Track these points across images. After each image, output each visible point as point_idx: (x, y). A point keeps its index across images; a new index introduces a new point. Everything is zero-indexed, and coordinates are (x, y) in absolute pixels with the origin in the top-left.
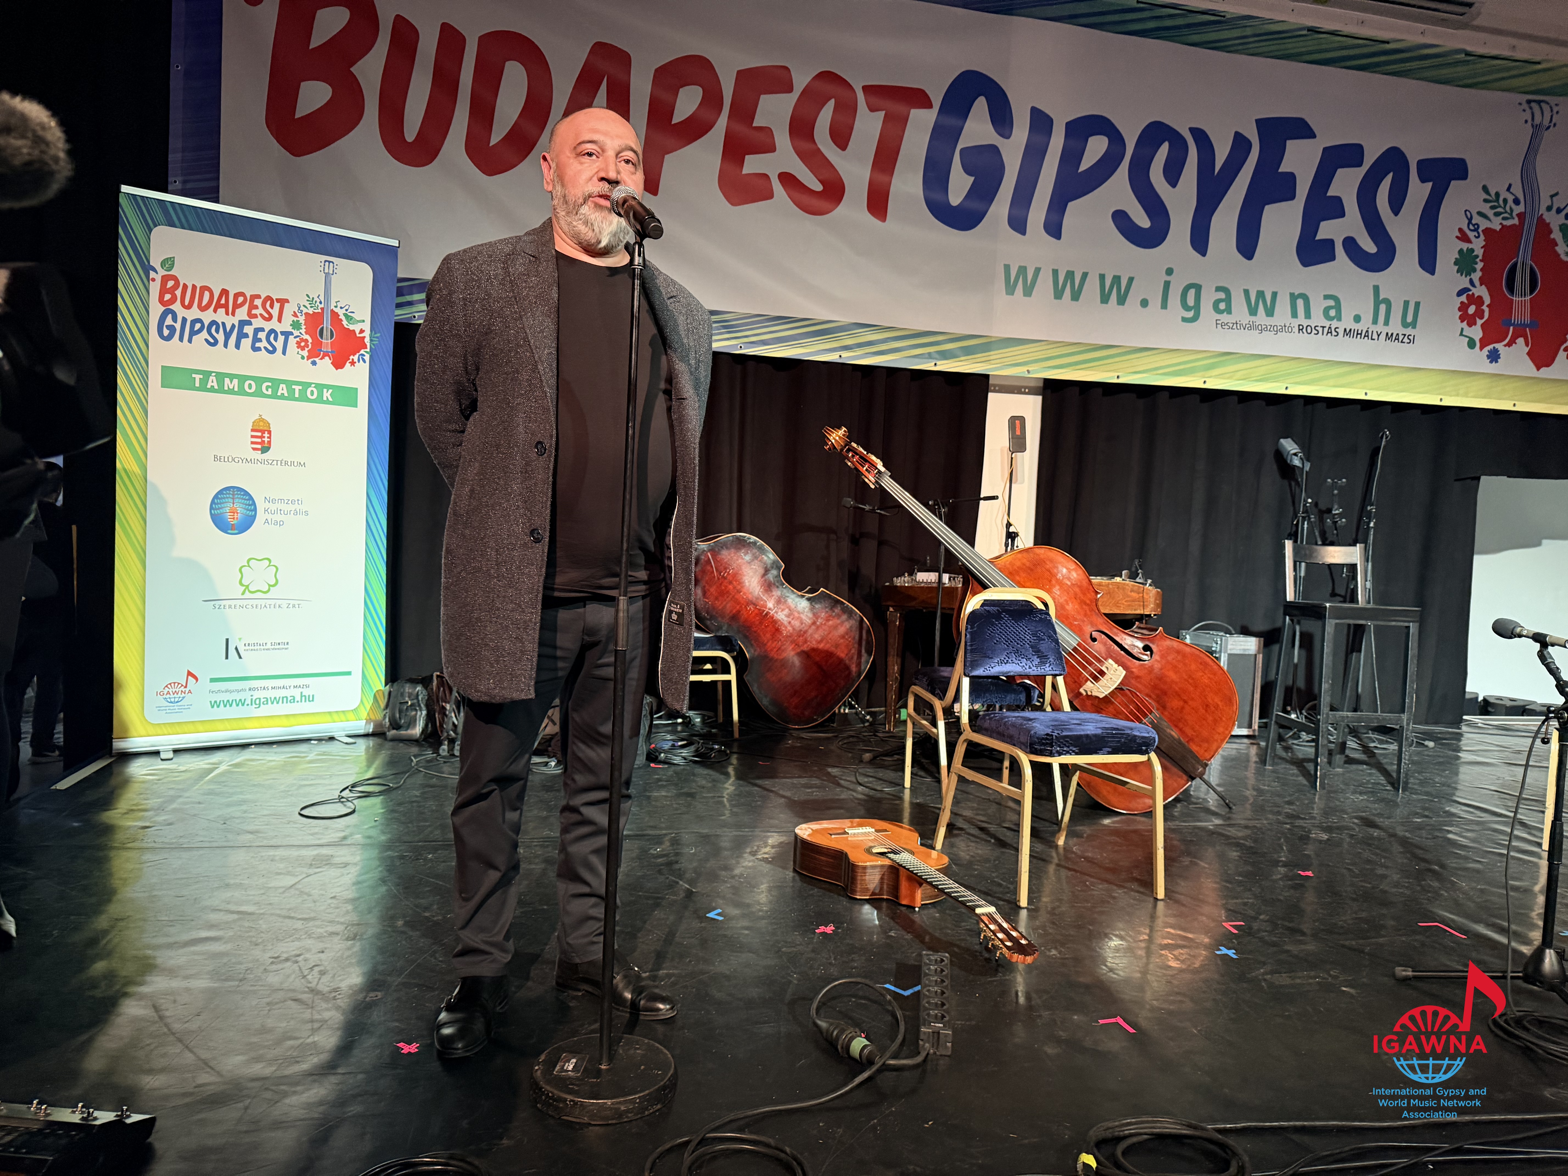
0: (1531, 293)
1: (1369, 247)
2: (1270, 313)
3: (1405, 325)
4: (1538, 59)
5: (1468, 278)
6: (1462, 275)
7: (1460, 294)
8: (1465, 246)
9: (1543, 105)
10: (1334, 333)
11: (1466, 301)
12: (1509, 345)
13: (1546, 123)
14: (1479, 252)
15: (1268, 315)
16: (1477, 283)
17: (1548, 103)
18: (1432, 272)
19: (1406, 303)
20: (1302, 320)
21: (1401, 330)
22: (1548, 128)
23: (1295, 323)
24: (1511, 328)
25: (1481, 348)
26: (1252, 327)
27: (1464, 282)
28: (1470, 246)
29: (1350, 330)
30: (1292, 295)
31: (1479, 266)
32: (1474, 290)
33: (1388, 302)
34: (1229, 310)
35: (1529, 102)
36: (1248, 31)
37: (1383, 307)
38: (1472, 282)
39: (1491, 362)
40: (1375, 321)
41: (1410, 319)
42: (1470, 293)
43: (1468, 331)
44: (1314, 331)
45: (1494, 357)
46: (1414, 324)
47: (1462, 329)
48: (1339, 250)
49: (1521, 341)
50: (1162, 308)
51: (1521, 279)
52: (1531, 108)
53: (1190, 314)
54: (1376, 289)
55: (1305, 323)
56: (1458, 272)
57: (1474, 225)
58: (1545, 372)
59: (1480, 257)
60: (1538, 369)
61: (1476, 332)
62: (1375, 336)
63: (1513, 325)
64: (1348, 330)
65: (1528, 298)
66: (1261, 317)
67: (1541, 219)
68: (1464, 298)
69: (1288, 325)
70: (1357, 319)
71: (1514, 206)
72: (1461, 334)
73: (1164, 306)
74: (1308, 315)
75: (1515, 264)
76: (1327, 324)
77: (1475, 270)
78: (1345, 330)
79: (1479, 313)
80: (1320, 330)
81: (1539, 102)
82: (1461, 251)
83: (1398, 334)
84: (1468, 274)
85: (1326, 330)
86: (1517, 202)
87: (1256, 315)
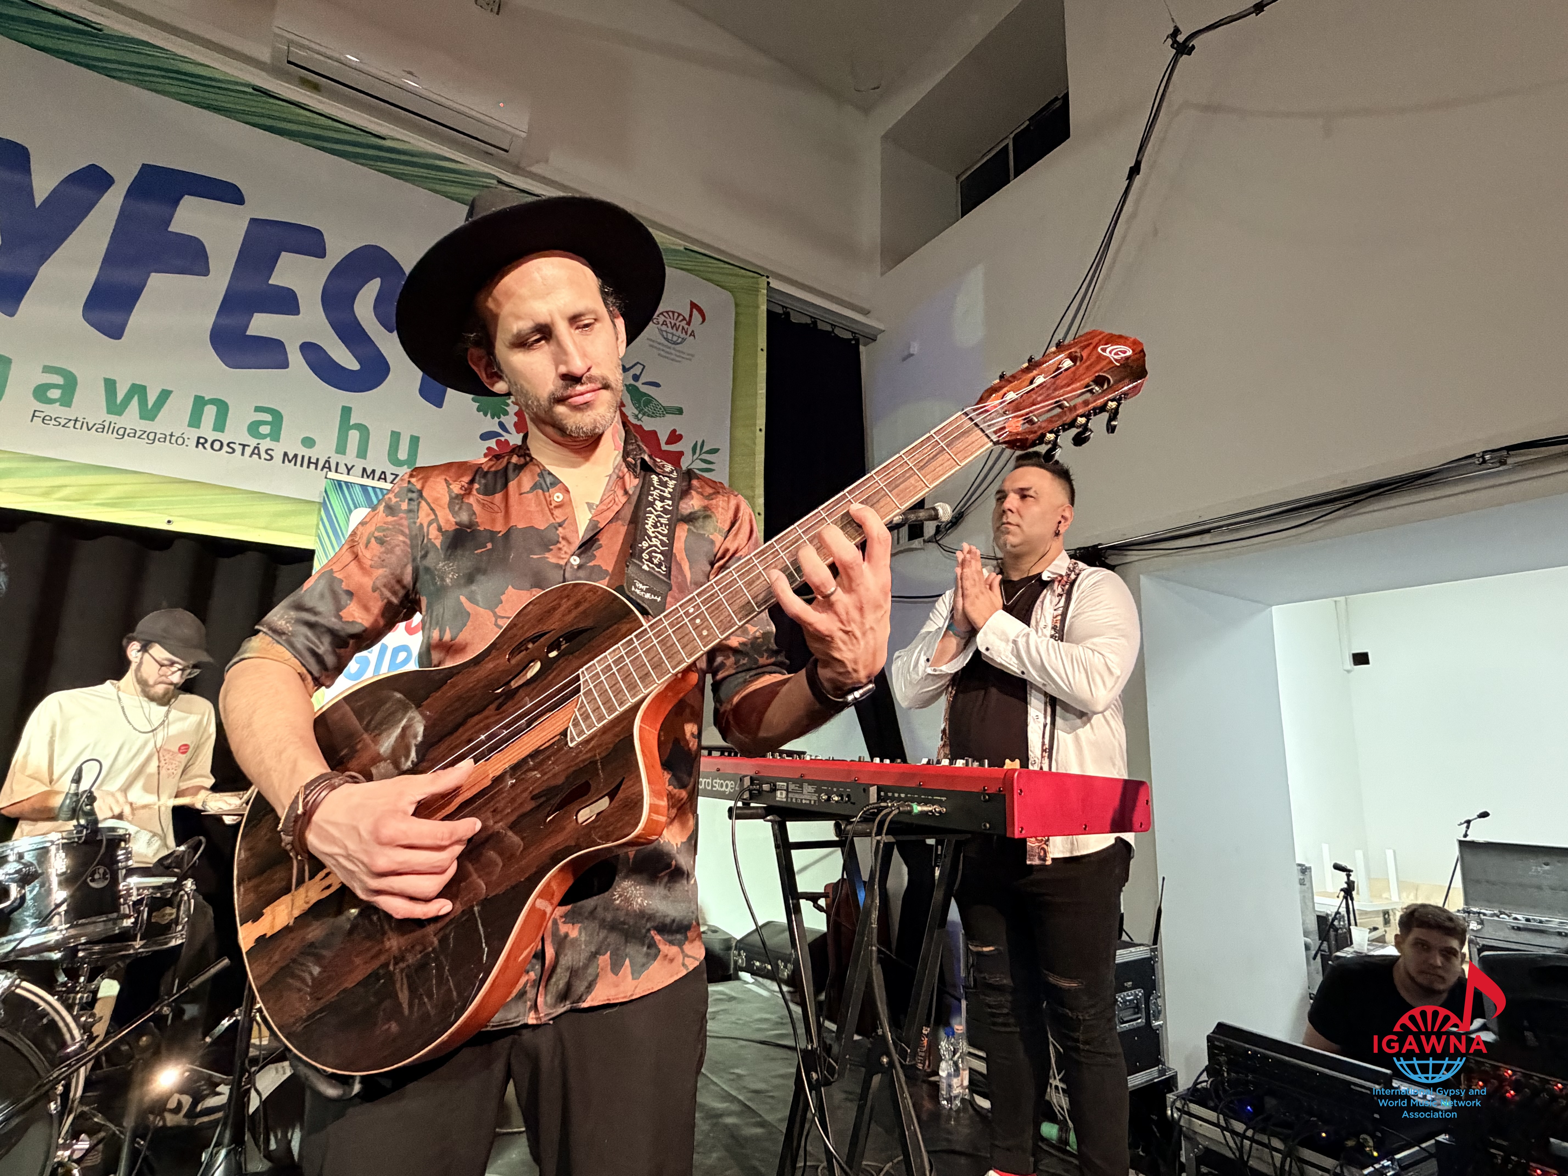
1: (347, 360)
2: (149, 414)
3: (396, 462)
6: (486, 415)
7: (485, 437)
10: (264, 455)
11: (496, 448)
15: (143, 418)
16: (511, 428)
18: (439, 404)
19: (396, 437)
20: (207, 430)
21: (390, 469)
23: (194, 434)
26: (104, 428)
27: (491, 425)
29: (296, 456)
30: (199, 398)
31: (512, 409)
32: (506, 436)
33: (363, 430)
37: (354, 436)
38: (502, 425)
40: (341, 451)
41: (403, 456)
42: (503, 439)
44: (225, 448)
48: (295, 357)
54: (346, 412)
55: (212, 436)
56: (479, 410)
62: (342, 468)
64: (291, 456)
68: (492, 443)
69: (177, 434)
70: (309, 442)
74: (219, 428)
76: (253, 442)
77: (506, 413)
78: (286, 454)
80: (239, 449)
83: (383, 473)
84: (494, 415)
85: (248, 451)
87: (120, 413)
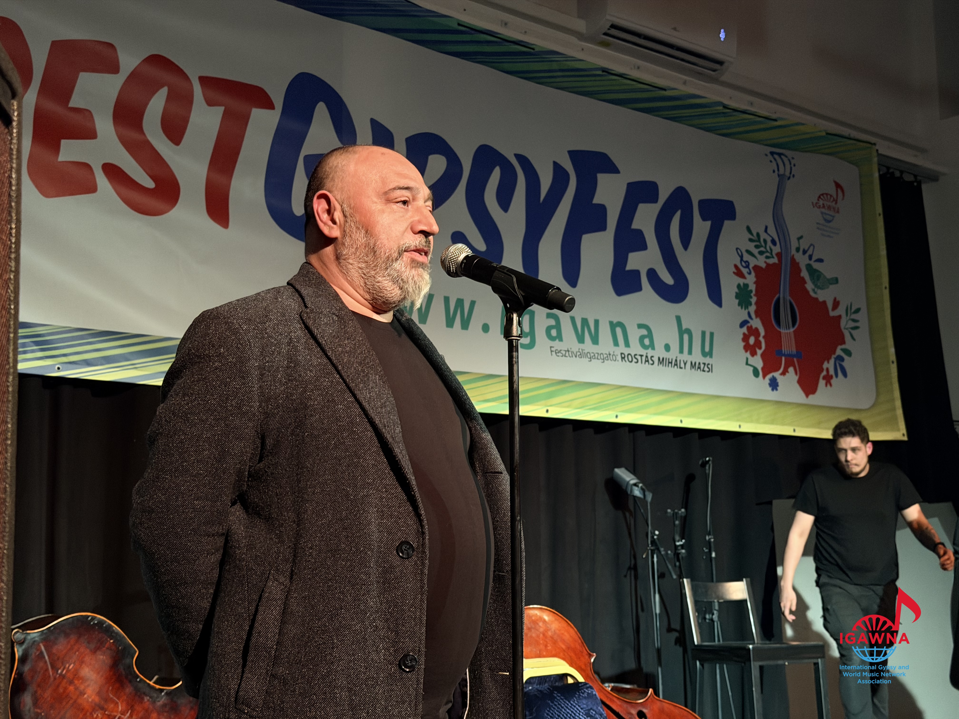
0: (793, 325)
1: (668, 279)
2: (595, 340)
3: (704, 354)
4: (774, 116)
5: (747, 311)
7: (742, 326)
8: (741, 281)
9: (782, 157)
11: (746, 332)
12: (783, 374)
13: (787, 174)
14: (752, 287)
15: (594, 343)
16: (753, 316)
17: (786, 157)
18: (720, 304)
19: (703, 334)
20: (622, 347)
21: (702, 360)
22: (789, 178)
23: (618, 351)
24: (783, 358)
25: (764, 377)
26: (582, 355)
27: (744, 315)
28: (746, 281)
29: (663, 359)
30: (611, 323)
31: (754, 300)
32: (751, 322)
33: (689, 333)
34: (560, 338)
35: (772, 153)
36: (555, 66)
37: (686, 337)
38: (749, 314)
39: (773, 390)
40: (681, 351)
41: (707, 349)
42: (749, 325)
43: (752, 361)
44: (635, 360)
45: (774, 385)
46: (710, 354)
47: (747, 359)
48: (645, 281)
49: (791, 370)
51: (785, 314)
52: (775, 159)
53: (530, 340)
54: (679, 319)
55: (626, 351)
56: (738, 305)
57: (745, 262)
58: (813, 399)
59: (754, 292)
60: (807, 395)
61: (758, 362)
63: (784, 355)
64: (661, 359)
65: (792, 330)
67: (793, 259)
68: (745, 330)
69: (612, 353)
70: (667, 348)
71: (773, 247)
72: (747, 364)
74: (627, 344)
75: (779, 299)
76: (643, 352)
77: (751, 304)
78: (659, 358)
79: (758, 344)
80: (639, 358)
81: (780, 155)
82: (739, 286)
83: (699, 363)
84: (746, 307)
85: (644, 358)
86: (774, 242)
87: (583, 342)
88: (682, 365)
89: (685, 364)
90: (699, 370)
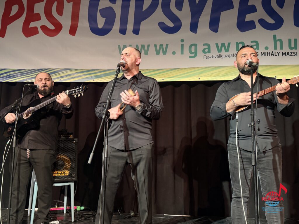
1: (271, 21)
3: (291, 48)
15: (226, 51)
19: (290, 40)
21: (290, 51)
26: (219, 56)
29: (264, 53)
30: (237, 43)
33: (281, 41)
34: (209, 52)
37: (278, 43)
40: (275, 48)
41: (293, 46)
46: (295, 48)
48: (257, 24)
50: (181, 54)
53: (193, 55)
54: (275, 36)
66: (223, 53)
70: (267, 48)
73: (182, 53)
78: (261, 53)
83: (288, 52)
87: (221, 52)
88: (277, 54)
89: (278, 54)
90: (288, 55)
